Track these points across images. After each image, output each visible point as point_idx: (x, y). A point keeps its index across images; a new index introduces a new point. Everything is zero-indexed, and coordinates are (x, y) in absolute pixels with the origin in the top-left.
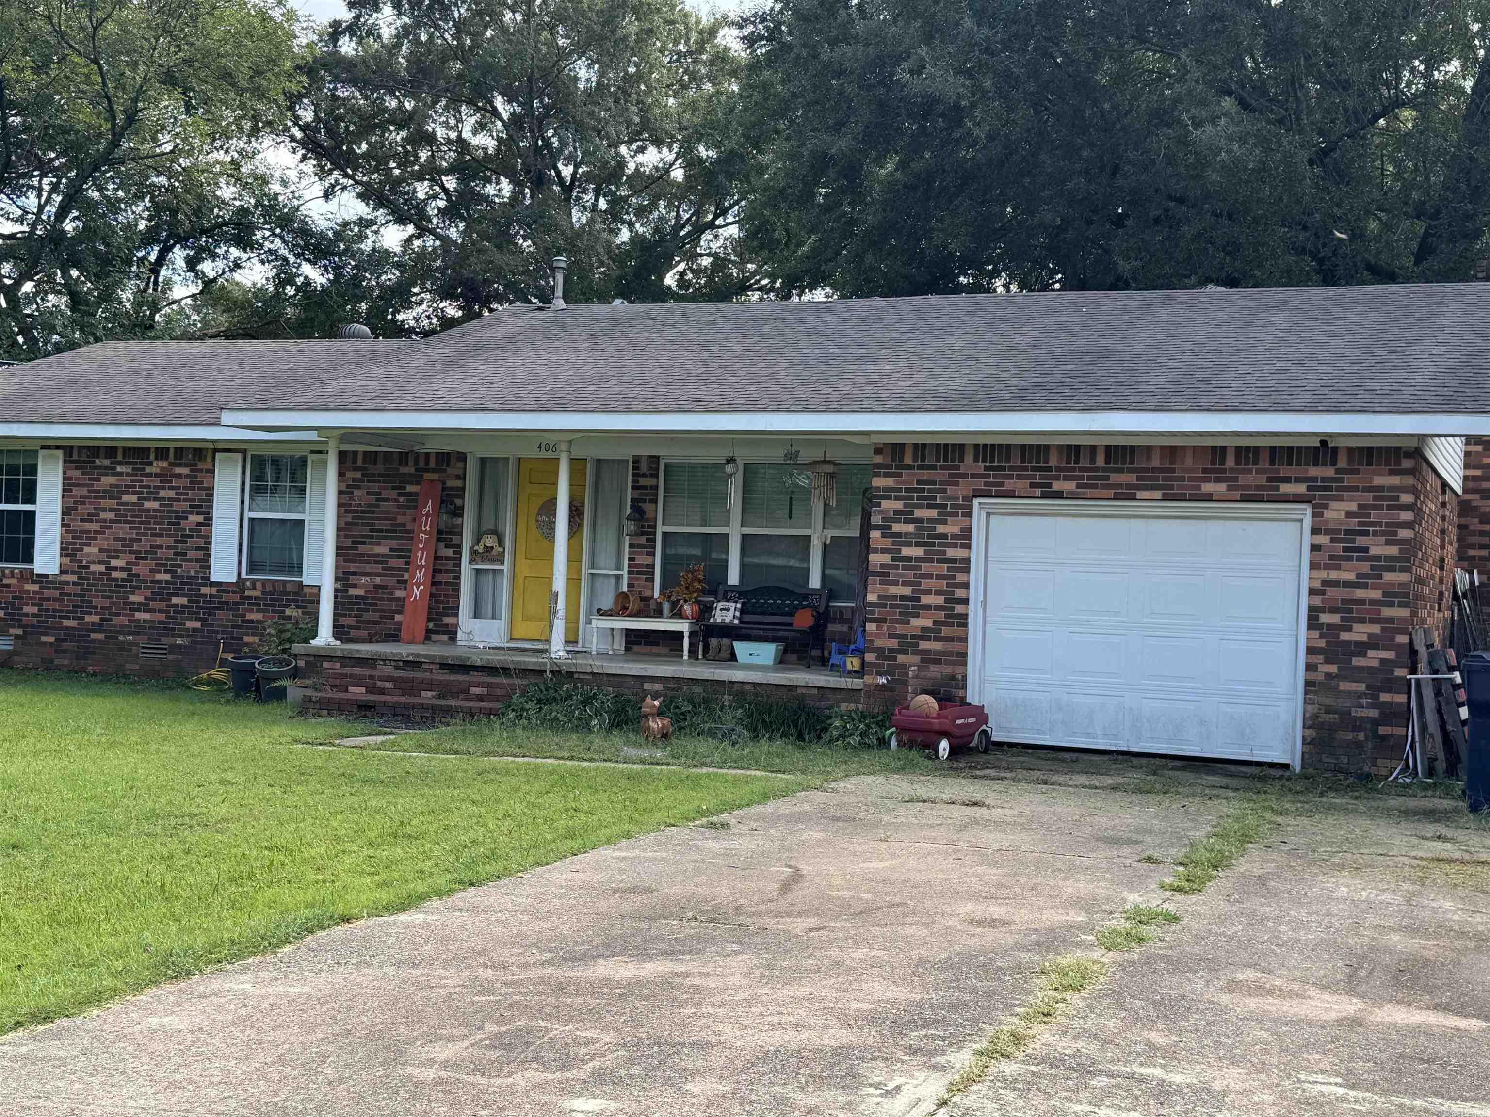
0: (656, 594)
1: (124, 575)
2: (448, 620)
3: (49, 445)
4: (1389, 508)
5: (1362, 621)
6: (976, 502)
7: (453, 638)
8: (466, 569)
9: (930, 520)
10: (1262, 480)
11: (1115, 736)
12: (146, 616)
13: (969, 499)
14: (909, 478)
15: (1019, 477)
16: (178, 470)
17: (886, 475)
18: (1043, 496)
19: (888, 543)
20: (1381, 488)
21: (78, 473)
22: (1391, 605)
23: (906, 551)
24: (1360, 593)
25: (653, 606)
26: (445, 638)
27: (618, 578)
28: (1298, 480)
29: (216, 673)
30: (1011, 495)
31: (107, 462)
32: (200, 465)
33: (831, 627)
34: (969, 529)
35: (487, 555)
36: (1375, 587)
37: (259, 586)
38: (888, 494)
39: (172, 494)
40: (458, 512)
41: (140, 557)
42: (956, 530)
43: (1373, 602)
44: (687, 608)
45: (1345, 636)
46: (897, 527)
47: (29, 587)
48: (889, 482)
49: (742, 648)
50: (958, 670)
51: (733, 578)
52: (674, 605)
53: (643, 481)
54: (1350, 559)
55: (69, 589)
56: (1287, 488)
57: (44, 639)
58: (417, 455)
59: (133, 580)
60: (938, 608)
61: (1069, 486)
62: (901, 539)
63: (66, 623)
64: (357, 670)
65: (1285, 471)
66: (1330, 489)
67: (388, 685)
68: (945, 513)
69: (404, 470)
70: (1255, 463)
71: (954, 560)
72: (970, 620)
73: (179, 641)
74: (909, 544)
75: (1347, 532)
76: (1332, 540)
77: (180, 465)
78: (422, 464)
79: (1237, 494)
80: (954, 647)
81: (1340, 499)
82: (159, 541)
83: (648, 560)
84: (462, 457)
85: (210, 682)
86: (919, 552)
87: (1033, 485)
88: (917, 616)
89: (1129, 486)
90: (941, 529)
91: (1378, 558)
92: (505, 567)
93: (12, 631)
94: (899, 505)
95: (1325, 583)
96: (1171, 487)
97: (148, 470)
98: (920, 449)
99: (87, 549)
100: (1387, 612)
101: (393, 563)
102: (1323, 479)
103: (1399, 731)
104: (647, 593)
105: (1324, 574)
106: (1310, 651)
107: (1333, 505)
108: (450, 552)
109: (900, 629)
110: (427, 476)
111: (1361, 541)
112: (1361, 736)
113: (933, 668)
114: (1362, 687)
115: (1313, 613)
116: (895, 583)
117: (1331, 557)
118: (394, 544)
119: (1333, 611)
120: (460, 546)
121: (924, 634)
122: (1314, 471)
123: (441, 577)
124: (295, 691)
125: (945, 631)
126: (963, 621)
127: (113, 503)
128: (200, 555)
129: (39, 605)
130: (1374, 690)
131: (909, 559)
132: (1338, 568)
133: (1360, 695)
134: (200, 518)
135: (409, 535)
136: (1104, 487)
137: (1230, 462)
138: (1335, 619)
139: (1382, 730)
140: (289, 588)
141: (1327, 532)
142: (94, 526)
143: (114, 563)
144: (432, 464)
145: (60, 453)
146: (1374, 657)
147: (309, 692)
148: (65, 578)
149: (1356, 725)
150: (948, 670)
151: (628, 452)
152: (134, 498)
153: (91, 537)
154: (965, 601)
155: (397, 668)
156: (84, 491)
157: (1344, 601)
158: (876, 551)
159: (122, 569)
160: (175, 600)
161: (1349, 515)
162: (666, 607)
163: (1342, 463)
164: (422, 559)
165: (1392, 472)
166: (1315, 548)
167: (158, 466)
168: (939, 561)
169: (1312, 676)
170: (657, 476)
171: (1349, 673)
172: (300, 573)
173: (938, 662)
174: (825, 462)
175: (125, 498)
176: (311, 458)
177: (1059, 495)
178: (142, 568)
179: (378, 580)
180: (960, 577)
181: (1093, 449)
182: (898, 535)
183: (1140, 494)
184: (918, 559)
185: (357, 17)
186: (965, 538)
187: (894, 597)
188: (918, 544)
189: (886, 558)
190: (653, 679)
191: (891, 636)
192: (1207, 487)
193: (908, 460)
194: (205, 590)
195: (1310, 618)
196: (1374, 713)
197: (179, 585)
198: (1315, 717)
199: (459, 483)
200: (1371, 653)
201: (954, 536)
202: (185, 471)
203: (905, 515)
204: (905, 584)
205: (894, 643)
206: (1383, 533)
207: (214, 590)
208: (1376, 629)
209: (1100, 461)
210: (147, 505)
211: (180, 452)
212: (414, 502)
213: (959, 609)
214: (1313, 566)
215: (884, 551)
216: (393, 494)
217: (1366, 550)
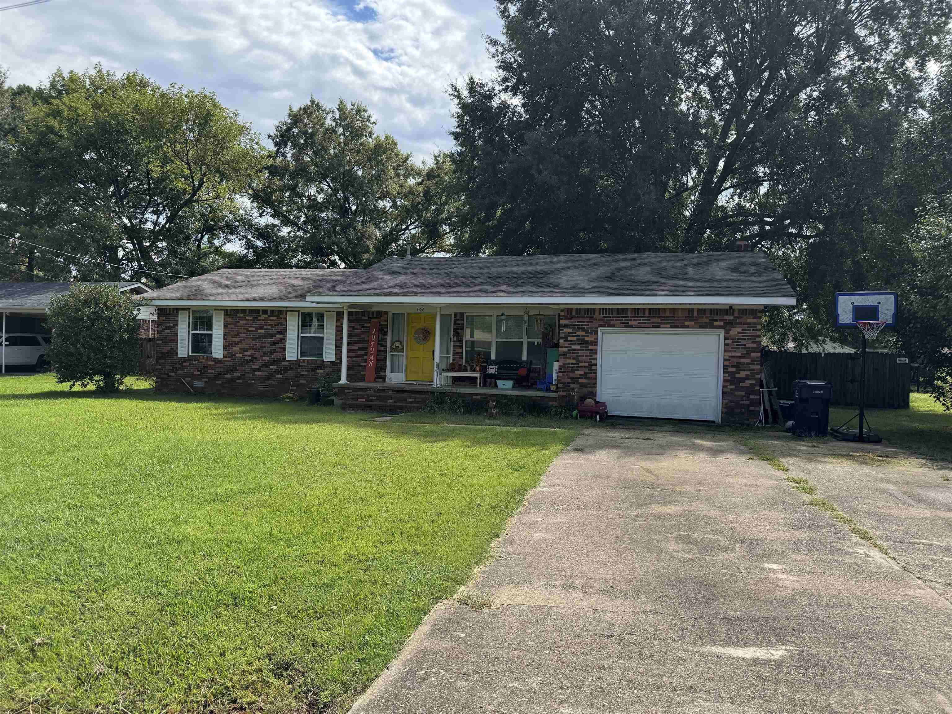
0: (464, 364)
1: (250, 358)
2: (382, 374)
3: (217, 309)
4: (753, 330)
5: (744, 370)
6: (599, 329)
7: (384, 380)
8: (389, 355)
9: (582, 336)
10: (707, 321)
11: (651, 412)
12: (260, 373)
13: (597, 328)
14: (574, 321)
15: (616, 320)
16: (272, 318)
17: (566, 319)
18: (626, 327)
19: (566, 344)
20: (750, 323)
21: (230, 320)
22: (754, 364)
23: (573, 347)
24: (743, 360)
25: (463, 368)
26: (381, 380)
27: (448, 358)
28: (721, 320)
29: (289, 394)
30: (613, 326)
31: (242, 315)
32: (281, 316)
33: (531, 374)
34: (597, 339)
35: (397, 349)
36: (748, 358)
37: (306, 361)
38: (566, 326)
39: (269, 327)
40: (385, 334)
41: (257, 351)
42: (592, 339)
43: (747, 364)
44: (478, 368)
45: (737, 376)
46: (570, 338)
47: (210, 363)
48: (566, 322)
49: (500, 383)
50: (594, 390)
51: (493, 357)
52: (472, 367)
53: (458, 322)
54: (739, 348)
55: (227, 363)
56: (716, 323)
57: (217, 382)
58: (369, 312)
59: (254, 360)
60: (586, 367)
61: (635, 323)
62: (572, 343)
63: (226, 376)
64: (359, 393)
65: (716, 317)
66: (732, 323)
67: (374, 398)
68: (588, 333)
69: (363, 318)
70: (705, 314)
71: (592, 350)
72: (598, 372)
73: (274, 383)
74: (574, 344)
75: (738, 339)
76: (733, 342)
77: (273, 316)
78: (371, 316)
79: (698, 326)
80: (592, 381)
81: (736, 327)
82: (264, 345)
83: (460, 351)
84: (387, 313)
85: (288, 398)
86: (579, 347)
87: (621, 323)
88: (578, 370)
89: (658, 323)
90: (586, 339)
91: (749, 348)
92: (404, 354)
93: (203, 380)
94: (571, 330)
95: (730, 357)
96: (673, 323)
97: (259, 318)
98: (579, 310)
99: (234, 348)
100: (753, 367)
101: (359, 352)
102: (729, 320)
103: (757, 409)
104: (460, 363)
105: (730, 354)
106: (724, 381)
107: (733, 329)
108: (382, 348)
109: (571, 375)
110: (372, 320)
111: (743, 342)
112: (743, 410)
113: (584, 389)
114: (743, 393)
115: (725, 368)
116: (570, 358)
117: (732, 348)
118: (360, 345)
119: (733, 367)
120: (386, 346)
121: (581, 377)
122: (726, 317)
123: (379, 358)
124: (338, 401)
125: (589, 376)
126: (595, 372)
127: (245, 331)
128: (281, 350)
129: (215, 370)
130: (748, 394)
131: (574, 350)
132: (735, 351)
133: (743, 396)
134: (281, 336)
135: (367, 342)
136: (648, 323)
137: (695, 314)
138: (734, 370)
139: (751, 408)
140: (318, 362)
141: (731, 339)
142: (237, 340)
143: (246, 353)
144: (375, 316)
145: (223, 312)
146: (748, 383)
147: (343, 401)
148: (225, 359)
149: (743, 406)
150: (590, 389)
151: (452, 311)
152: (253, 329)
153: (236, 344)
154: (596, 365)
155: (375, 392)
156: (233, 326)
157: (737, 363)
158: (562, 347)
159: (249, 356)
160: (271, 367)
161: (739, 333)
162: (469, 368)
163: (736, 314)
164: (372, 351)
165: (754, 318)
166: (726, 345)
167: (263, 317)
168: (586, 350)
169: (725, 390)
170: (463, 320)
171: (738, 388)
172: (322, 356)
173: (586, 387)
174: (539, 315)
175: (250, 329)
176: (326, 314)
177: (631, 326)
178: (258, 355)
179: (354, 359)
180: (594, 356)
181: (644, 309)
182: (570, 341)
183: (662, 326)
184: (578, 350)
185: (278, 149)
186: (595, 343)
187: (569, 364)
188: (578, 344)
189: (565, 350)
190: (477, 394)
191: (568, 378)
192: (687, 323)
193: (574, 314)
194: (284, 363)
195: (724, 369)
196: (748, 402)
197: (273, 362)
198: (727, 404)
199: (386, 323)
200: (747, 381)
201: (592, 341)
202: (275, 318)
203: (573, 334)
204: (573, 359)
205: (569, 380)
206: (751, 339)
207: (287, 363)
208: (748, 373)
209: (647, 314)
210: (259, 331)
211: (272, 311)
212: (368, 330)
213: (594, 368)
214: (725, 351)
215: (565, 347)
216: (359, 327)
217: (745, 345)
